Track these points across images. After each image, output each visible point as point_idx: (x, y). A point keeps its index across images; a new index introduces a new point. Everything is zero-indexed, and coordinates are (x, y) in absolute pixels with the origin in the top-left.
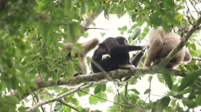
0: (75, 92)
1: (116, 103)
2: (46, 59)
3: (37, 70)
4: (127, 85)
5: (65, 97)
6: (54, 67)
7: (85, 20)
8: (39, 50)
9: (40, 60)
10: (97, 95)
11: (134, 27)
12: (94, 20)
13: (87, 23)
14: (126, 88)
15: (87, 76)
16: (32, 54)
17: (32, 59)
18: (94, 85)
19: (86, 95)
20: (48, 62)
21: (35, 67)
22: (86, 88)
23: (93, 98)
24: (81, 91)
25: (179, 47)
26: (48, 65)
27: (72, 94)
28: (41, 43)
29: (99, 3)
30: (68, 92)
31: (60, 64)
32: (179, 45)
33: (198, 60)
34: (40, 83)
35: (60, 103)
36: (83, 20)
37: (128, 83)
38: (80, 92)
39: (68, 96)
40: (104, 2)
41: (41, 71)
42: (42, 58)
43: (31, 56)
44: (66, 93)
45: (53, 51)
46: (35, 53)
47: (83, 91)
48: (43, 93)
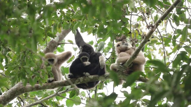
0: (53, 96)
1: (87, 105)
2: (24, 68)
3: (17, 77)
4: (96, 90)
5: (46, 101)
6: (31, 75)
7: (58, 37)
8: (19, 61)
9: (20, 69)
10: (72, 98)
11: (98, 42)
12: (65, 36)
13: (60, 39)
14: (96, 92)
15: (60, 82)
16: (13, 65)
17: (13, 68)
18: (69, 91)
19: (64, 99)
20: (26, 70)
21: (16, 75)
22: (63, 93)
23: (69, 101)
24: (59, 95)
25: (134, 56)
26: (26, 73)
27: (52, 98)
28: (20, 56)
29: (67, 22)
30: (48, 97)
31: (36, 71)
32: (133, 55)
33: (154, 68)
34: (22, 88)
35: (41, 105)
36: (56, 37)
37: (97, 88)
38: (58, 97)
39: (48, 100)
40: (71, 21)
41: (20, 78)
42: (21, 67)
43: (13, 66)
44: (46, 98)
45: (30, 62)
46: (16, 64)
47: (60, 95)
48: (28, 98)
